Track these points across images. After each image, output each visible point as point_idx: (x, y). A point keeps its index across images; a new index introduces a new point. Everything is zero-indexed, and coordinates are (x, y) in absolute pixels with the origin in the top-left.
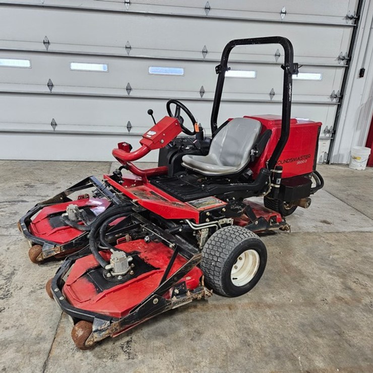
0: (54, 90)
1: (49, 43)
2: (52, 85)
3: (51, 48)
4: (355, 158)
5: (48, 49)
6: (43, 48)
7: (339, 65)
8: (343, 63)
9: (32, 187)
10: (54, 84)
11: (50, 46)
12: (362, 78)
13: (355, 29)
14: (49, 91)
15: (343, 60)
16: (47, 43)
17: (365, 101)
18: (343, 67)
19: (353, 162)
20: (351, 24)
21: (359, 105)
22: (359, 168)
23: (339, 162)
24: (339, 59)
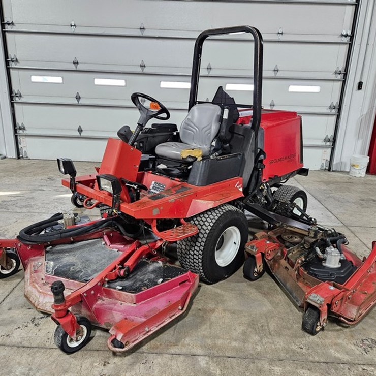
0: (81, 102)
1: (77, 63)
2: (80, 98)
3: (80, 67)
4: (353, 166)
5: (77, 68)
6: (73, 67)
7: (336, 79)
8: (340, 77)
9: (53, 180)
10: (81, 97)
11: (78, 65)
12: (360, 91)
13: (350, 45)
14: (77, 102)
15: (340, 74)
16: (76, 63)
17: (365, 112)
18: (340, 80)
19: (352, 170)
20: (346, 42)
21: (359, 116)
22: (358, 176)
23: (342, 170)
24: (336, 73)
